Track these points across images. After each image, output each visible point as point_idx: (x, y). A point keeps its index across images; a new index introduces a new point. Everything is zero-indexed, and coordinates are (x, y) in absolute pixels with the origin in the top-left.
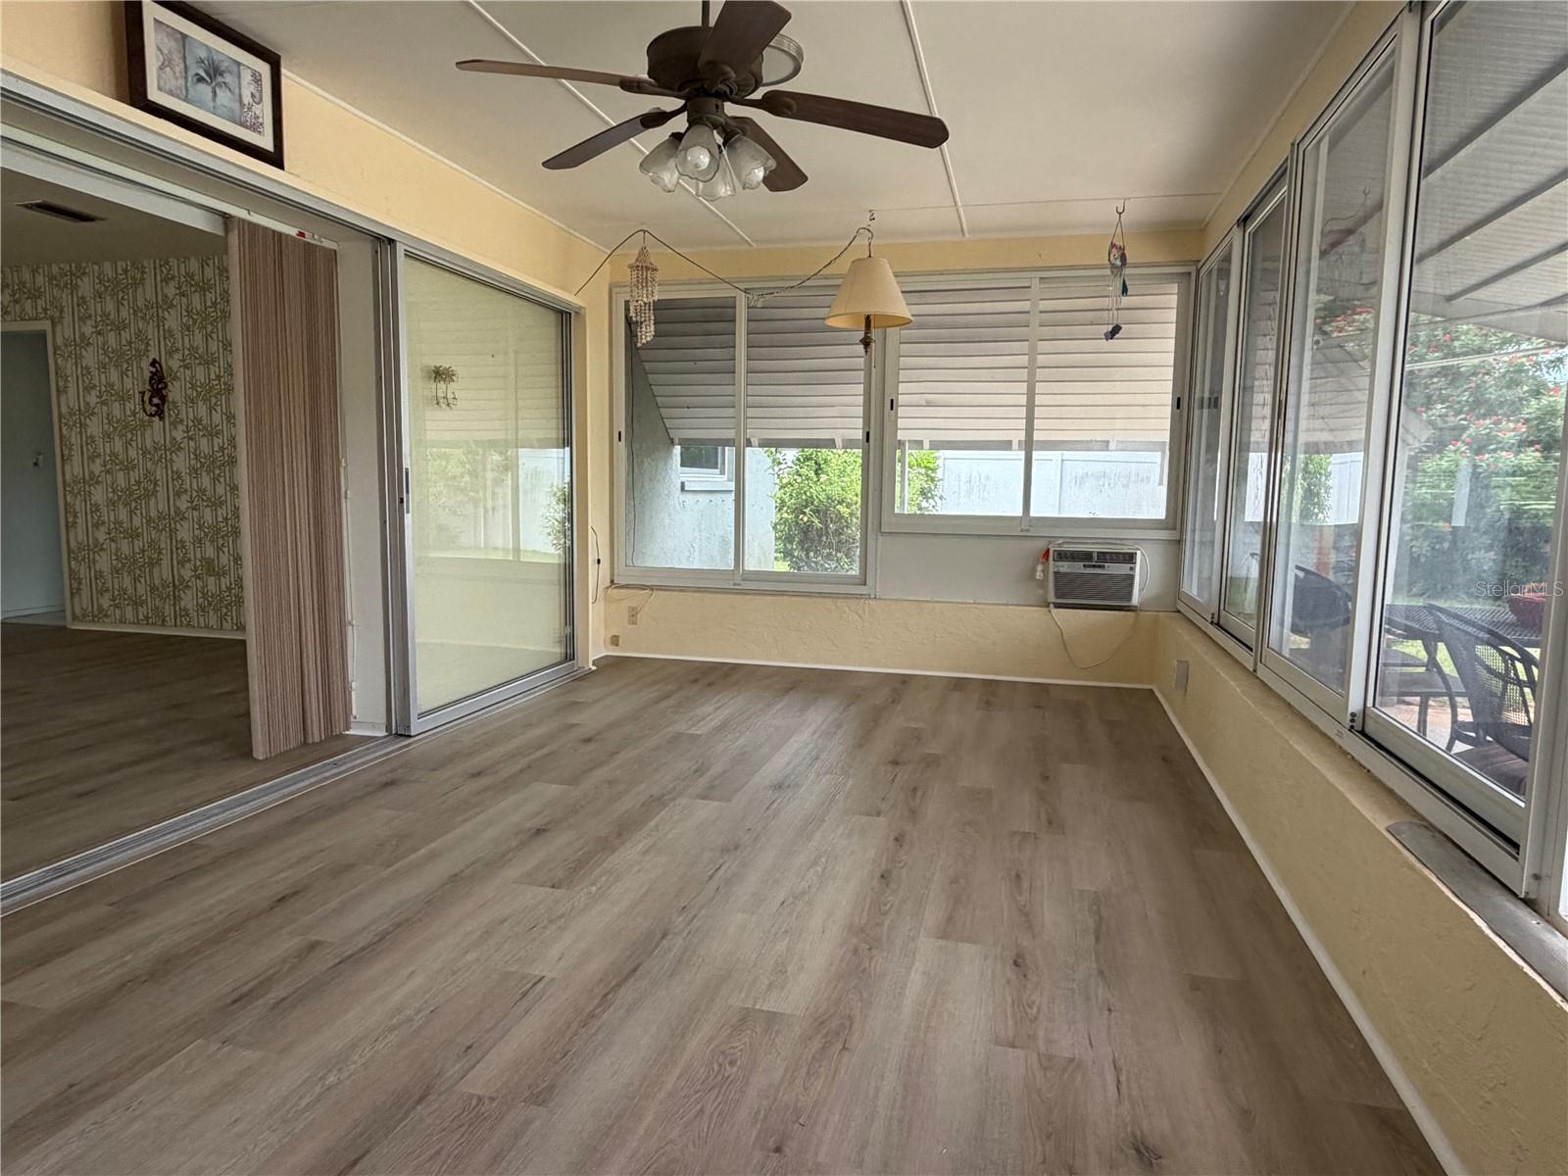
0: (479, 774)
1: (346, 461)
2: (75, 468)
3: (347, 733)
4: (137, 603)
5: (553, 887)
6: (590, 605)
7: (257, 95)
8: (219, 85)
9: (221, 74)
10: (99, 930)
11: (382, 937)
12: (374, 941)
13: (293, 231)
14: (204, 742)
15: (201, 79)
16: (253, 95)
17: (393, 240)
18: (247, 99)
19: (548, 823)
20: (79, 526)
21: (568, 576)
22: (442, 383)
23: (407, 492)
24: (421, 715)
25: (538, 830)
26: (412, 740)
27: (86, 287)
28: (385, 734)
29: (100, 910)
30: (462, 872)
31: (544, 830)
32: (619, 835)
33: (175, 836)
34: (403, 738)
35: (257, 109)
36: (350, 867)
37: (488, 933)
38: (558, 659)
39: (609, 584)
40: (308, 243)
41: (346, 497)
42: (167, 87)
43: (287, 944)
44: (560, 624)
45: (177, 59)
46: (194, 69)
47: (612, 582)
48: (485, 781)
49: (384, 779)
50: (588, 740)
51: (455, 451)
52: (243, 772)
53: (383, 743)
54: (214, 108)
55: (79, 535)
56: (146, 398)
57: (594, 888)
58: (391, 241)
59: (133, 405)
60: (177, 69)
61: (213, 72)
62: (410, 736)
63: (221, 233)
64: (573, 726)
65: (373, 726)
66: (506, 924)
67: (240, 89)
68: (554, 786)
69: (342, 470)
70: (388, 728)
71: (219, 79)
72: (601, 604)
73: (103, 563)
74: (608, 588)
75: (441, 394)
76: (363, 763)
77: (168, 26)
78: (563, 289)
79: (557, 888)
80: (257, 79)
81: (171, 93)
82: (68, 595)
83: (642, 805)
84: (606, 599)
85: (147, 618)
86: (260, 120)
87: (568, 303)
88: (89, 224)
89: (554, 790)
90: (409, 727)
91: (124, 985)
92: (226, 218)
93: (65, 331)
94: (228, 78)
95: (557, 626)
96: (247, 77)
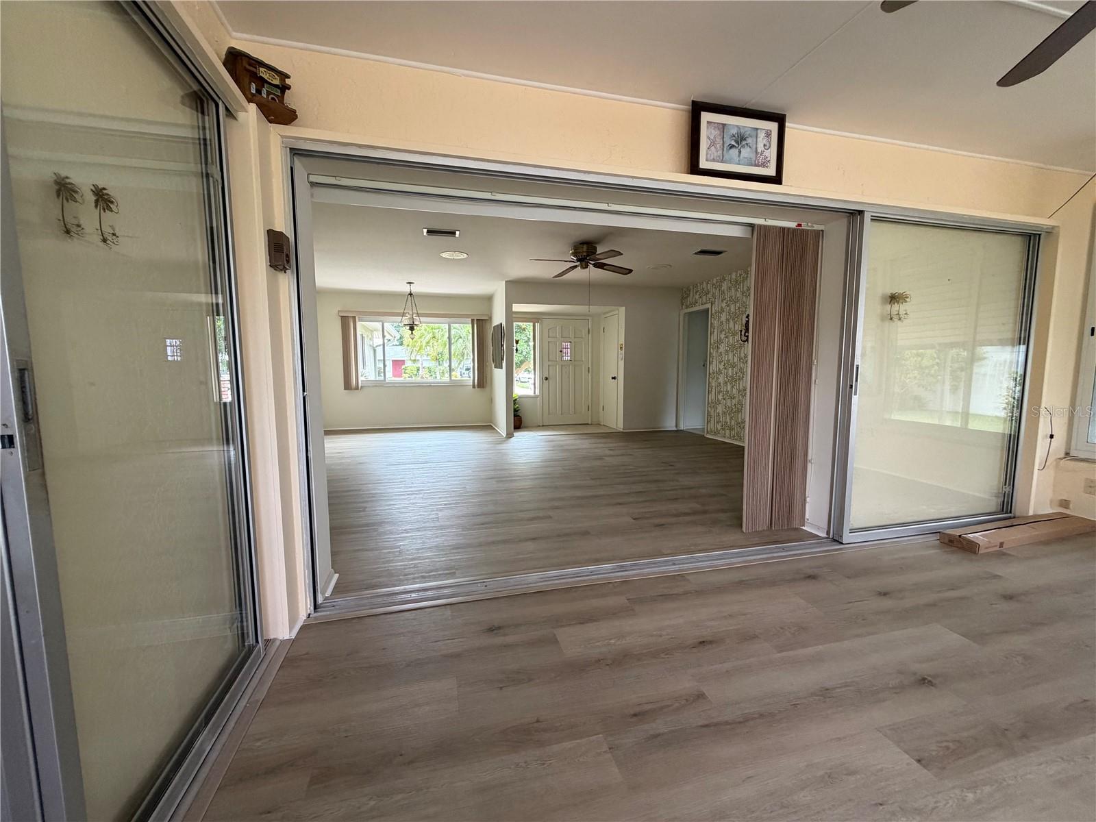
0: (885, 594)
1: (817, 362)
2: (713, 368)
3: (803, 528)
4: (731, 429)
5: (919, 761)
6: (1036, 471)
7: (768, 145)
8: (743, 146)
9: (745, 139)
10: (613, 614)
11: (745, 720)
12: (738, 720)
13: (793, 225)
14: (723, 511)
15: (732, 146)
16: (765, 145)
17: (862, 211)
18: (760, 148)
19: (935, 676)
20: (713, 393)
21: (1012, 446)
22: (896, 304)
23: (857, 380)
24: (853, 531)
25: (924, 679)
26: (842, 546)
27: (725, 286)
28: (824, 535)
29: (620, 600)
30: (834, 689)
31: (931, 683)
32: (1024, 736)
33: (676, 567)
34: (838, 543)
35: (767, 153)
36: (754, 637)
37: (830, 778)
38: (993, 509)
39: (1062, 455)
40: (803, 230)
41: (815, 383)
42: (712, 157)
43: (685, 684)
44: (999, 481)
45: (719, 140)
46: (729, 141)
47: (1067, 454)
48: (887, 603)
49: (810, 572)
50: (1009, 597)
51: (929, 352)
52: (733, 537)
53: (821, 543)
54: (739, 161)
55: (712, 396)
56: (743, 333)
57: (970, 796)
58: (861, 212)
59: (737, 337)
60: (718, 146)
61: (740, 139)
62: (842, 543)
63: (750, 237)
64: (996, 577)
65: (819, 528)
66: (852, 778)
67: (756, 144)
68: (955, 636)
69: (814, 367)
70: (828, 533)
71: (744, 143)
72: (1050, 472)
73: (720, 409)
74: (1061, 459)
75: (894, 312)
76: (801, 554)
77: (715, 123)
78: (1034, 215)
79: (925, 767)
80: (768, 134)
81: (714, 160)
82: (706, 423)
83: (1067, 708)
84: (1057, 466)
85: (734, 436)
86: (769, 159)
87: (1037, 226)
88: (720, 256)
89: (953, 639)
90: (841, 537)
91: (599, 661)
92: (752, 226)
93: (716, 308)
94: (749, 141)
95: (996, 483)
96: (762, 135)
